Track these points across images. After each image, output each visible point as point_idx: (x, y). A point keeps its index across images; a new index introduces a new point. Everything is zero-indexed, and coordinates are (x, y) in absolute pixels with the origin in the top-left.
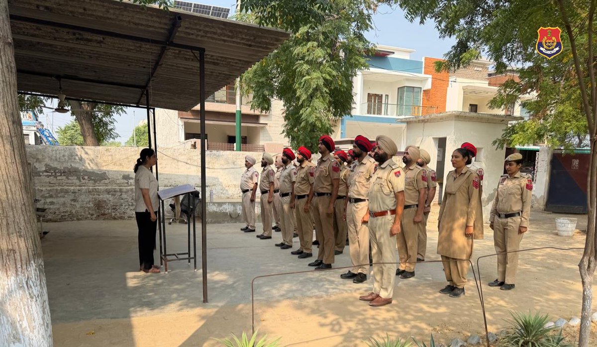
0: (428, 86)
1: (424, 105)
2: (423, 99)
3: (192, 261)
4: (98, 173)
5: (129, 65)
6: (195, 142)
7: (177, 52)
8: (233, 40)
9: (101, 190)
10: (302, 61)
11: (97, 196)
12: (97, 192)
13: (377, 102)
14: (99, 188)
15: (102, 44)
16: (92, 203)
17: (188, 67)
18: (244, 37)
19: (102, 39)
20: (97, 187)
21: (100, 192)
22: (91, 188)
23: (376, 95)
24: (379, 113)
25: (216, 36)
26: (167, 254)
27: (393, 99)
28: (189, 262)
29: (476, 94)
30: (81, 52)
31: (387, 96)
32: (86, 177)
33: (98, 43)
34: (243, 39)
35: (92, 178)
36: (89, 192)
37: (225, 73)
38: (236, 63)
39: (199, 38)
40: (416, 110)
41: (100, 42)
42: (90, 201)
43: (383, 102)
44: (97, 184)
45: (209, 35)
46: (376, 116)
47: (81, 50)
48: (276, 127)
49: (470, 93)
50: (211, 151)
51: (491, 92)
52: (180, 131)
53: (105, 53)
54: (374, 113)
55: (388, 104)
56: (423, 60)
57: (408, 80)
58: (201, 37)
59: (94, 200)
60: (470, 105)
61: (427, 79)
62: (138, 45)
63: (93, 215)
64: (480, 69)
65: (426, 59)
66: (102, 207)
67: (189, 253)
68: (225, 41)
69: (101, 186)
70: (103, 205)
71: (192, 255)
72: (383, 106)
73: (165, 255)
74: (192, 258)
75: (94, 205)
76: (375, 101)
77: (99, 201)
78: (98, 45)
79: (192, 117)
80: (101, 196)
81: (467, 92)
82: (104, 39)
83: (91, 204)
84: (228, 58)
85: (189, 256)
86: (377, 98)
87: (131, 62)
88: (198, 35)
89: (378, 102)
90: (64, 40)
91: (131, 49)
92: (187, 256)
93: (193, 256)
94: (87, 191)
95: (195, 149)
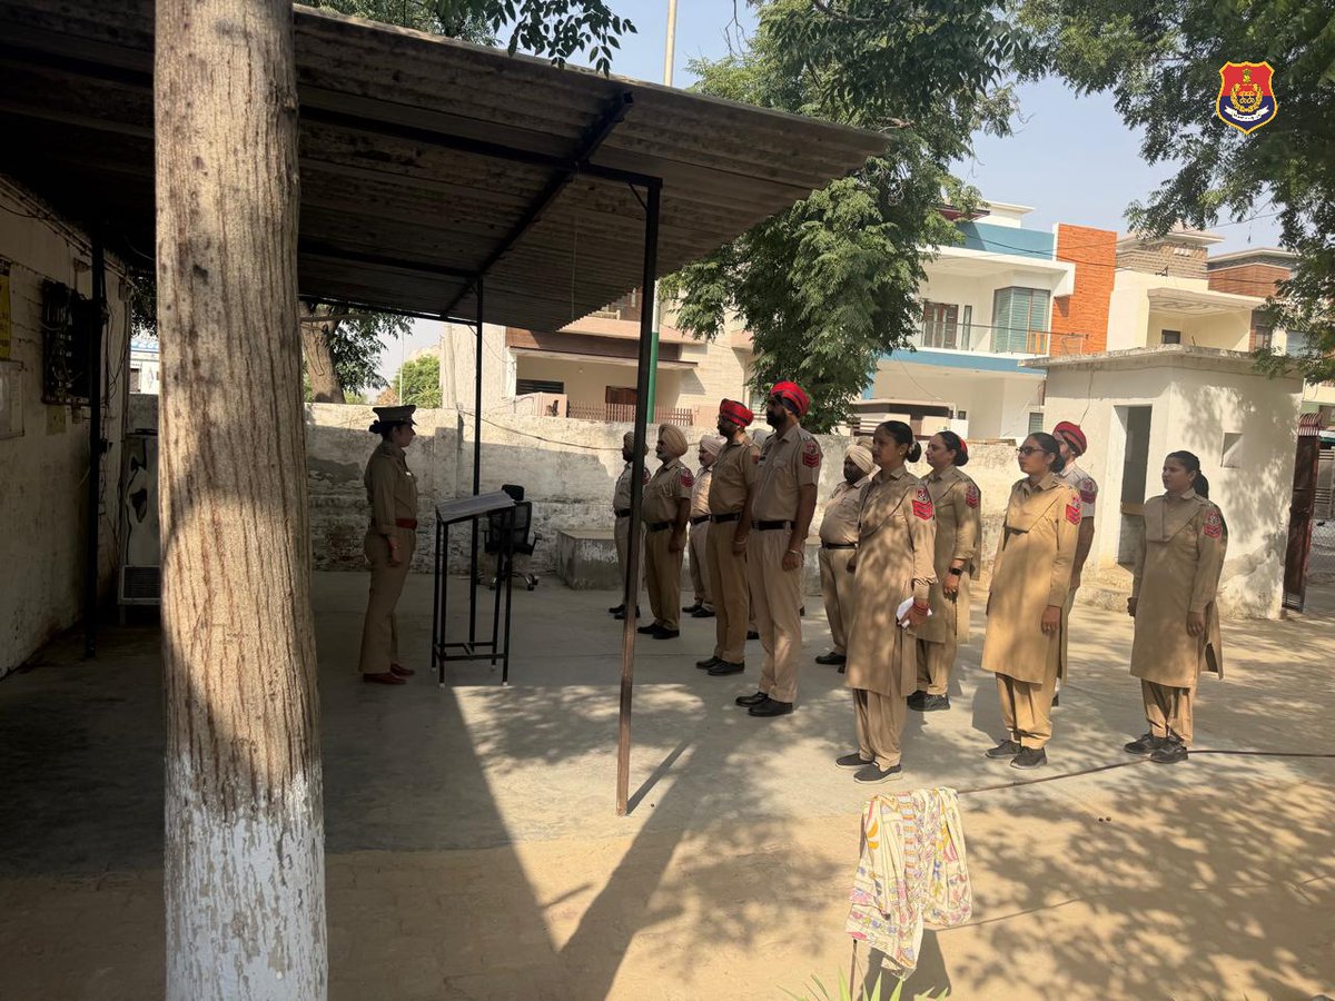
0: (1066, 287)
1: (1055, 330)
2: (1053, 315)
3: (500, 662)
4: (339, 464)
5: (457, 222)
6: (556, 402)
7: (586, 188)
8: (740, 157)
9: (345, 503)
10: (817, 223)
11: (336, 517)
12: (335, 506)
13: (944, 320)
14: (341, 497)
15: (409, 168)
16: (323, 532)
17: (597, 227)
18: (769, 148)
19: (414, 154)
20: (335, 497)
21: (342, 508)
22: (322, 497)
23: (943, 306)
24: (951, 343)
25: (697, 148)
26: (446, 642)
27: (983, 313)
28: (494, 663)
29: (1179, 307)
30: (357, 187)
31: (969, 308)
32: (313, 473)
33: (402, 164)
34: (763, 154)
35: (328, 474)
36: (317, 506)
37: (681, 242)
38: (719, 219)
39: (653, 152)
40: (1038, 341)
41: (409, 162)
42: (317, 527)
43: (960, 320)
44: (336, 489)
45: (681, 144)
46: (942, 350)
47: (355, 182)
48: (715, 371)
49: (1164, 306)
50: (592, 423)
51: (1216, 306)
52: (508, 375)
53: (410, 188)
54: (938, 345)
55: (970, 325)
56: (1055, 231)
57: (1020, 272)
58: (660, 149)
59: (326, 524)
60: (1164, 332)
61: (1063, 273)
62: (495, 170)
63: (323, 558)
64: (1188, 252)
65: (1062, 228)
66: (345, 541)
67: (494, 644)
68: (714, 159)
69: (346, 493)
70: (348, 537)
71: (500, 651)
72: (960, 329)
73: (443, 645)
74: (500, 656)
75: (327, 537)
76: (940, 319)
77: (339, 528)
78: (401, 169)
79: (537, 347)
80: (344, 517)
81: (1158, 301)
82: (419, 154)
83: (320, 532)
84: (704, 205)
85: (495, 650)
86: (945, 312)
87: (463, 212)
88: (651, 145)
89: (947, 319)
90: (324, 157)
91: (475, 181)
92: (488, 650)
93: (502, 652)
94: (314, 503)
95: (555, 415)
